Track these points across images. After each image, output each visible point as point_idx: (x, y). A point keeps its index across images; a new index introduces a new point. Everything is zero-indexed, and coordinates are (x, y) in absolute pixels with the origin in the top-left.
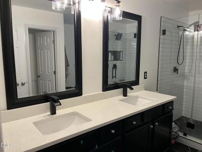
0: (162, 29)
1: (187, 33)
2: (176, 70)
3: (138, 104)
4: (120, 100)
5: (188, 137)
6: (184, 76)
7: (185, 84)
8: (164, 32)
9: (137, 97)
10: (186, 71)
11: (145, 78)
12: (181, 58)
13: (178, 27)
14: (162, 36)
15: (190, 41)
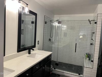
0: (45, 21)
1: (53, 24)
2: (50, 40)
3: (36, 57)
4: (27, 56)
5: (56, 70)
6: (52, 43)
7: (53, 46)
8: (46, 23)
9: (35, 54)
10: (53, 40)
11: (38, 44)
12: (52, 35)
13: (51, 21)
14: (45, 25)
15: (55, 27)
